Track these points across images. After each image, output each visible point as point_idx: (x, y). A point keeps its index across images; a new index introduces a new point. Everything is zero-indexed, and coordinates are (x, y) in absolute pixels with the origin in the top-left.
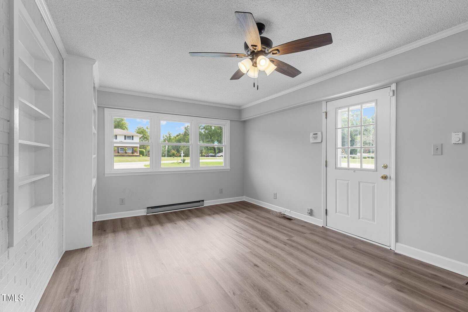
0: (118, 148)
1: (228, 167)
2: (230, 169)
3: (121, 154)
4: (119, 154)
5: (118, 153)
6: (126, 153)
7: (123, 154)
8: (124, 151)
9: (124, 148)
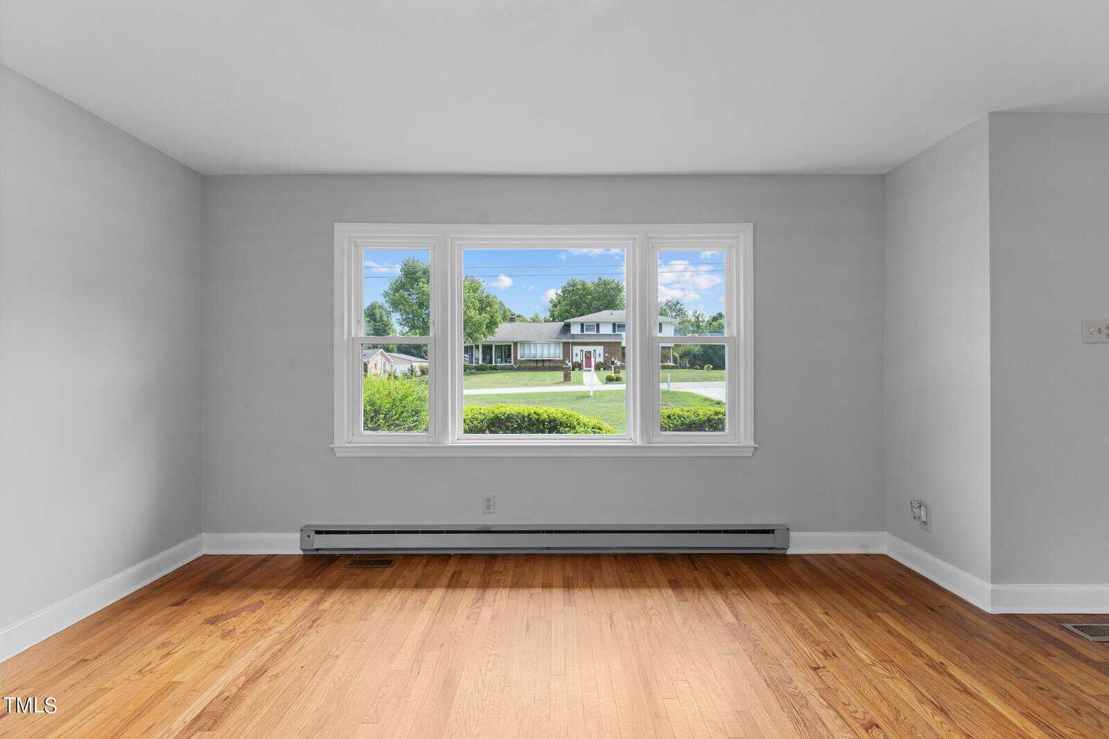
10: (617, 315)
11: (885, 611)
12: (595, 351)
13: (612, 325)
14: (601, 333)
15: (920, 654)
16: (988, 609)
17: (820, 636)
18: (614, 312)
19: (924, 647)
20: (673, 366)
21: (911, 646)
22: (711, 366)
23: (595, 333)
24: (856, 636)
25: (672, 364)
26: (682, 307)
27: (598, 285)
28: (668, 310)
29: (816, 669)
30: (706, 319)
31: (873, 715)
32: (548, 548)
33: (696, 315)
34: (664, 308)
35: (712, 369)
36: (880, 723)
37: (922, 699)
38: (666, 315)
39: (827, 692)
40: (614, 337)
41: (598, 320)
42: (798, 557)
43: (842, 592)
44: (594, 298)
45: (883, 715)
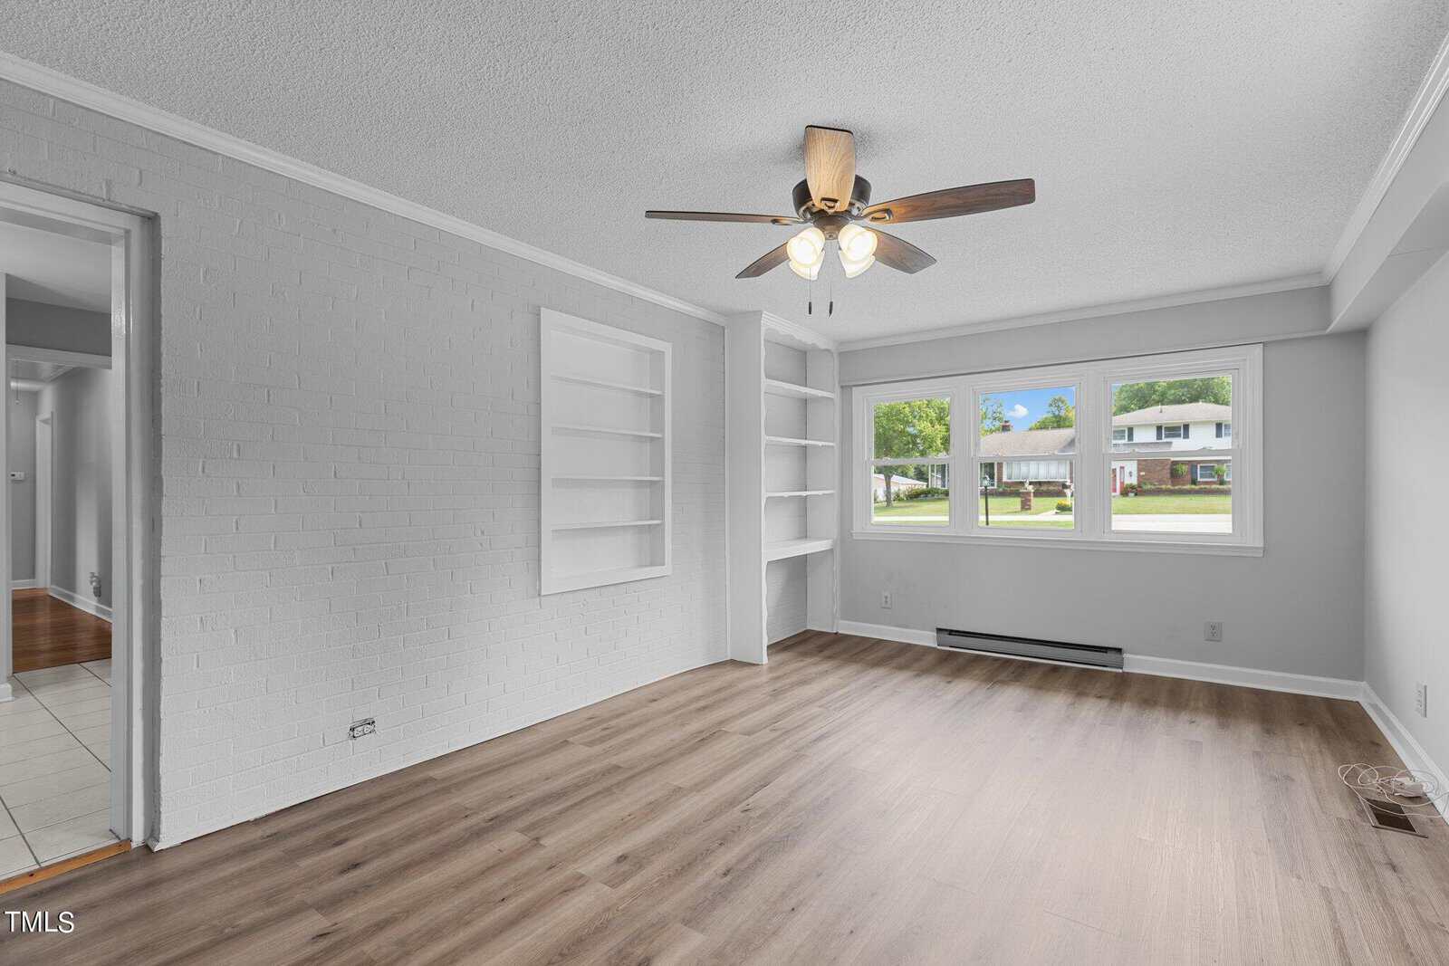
0: (1192, 466)
1: (1255, 540)
2: (1265, 550)
3: (1202, 486)
4: (1193, 487)
5: (1194, 482)
6: (1222, 483)
7: (1207, 486)
8: (1214, 477)
9: (1216, 465)
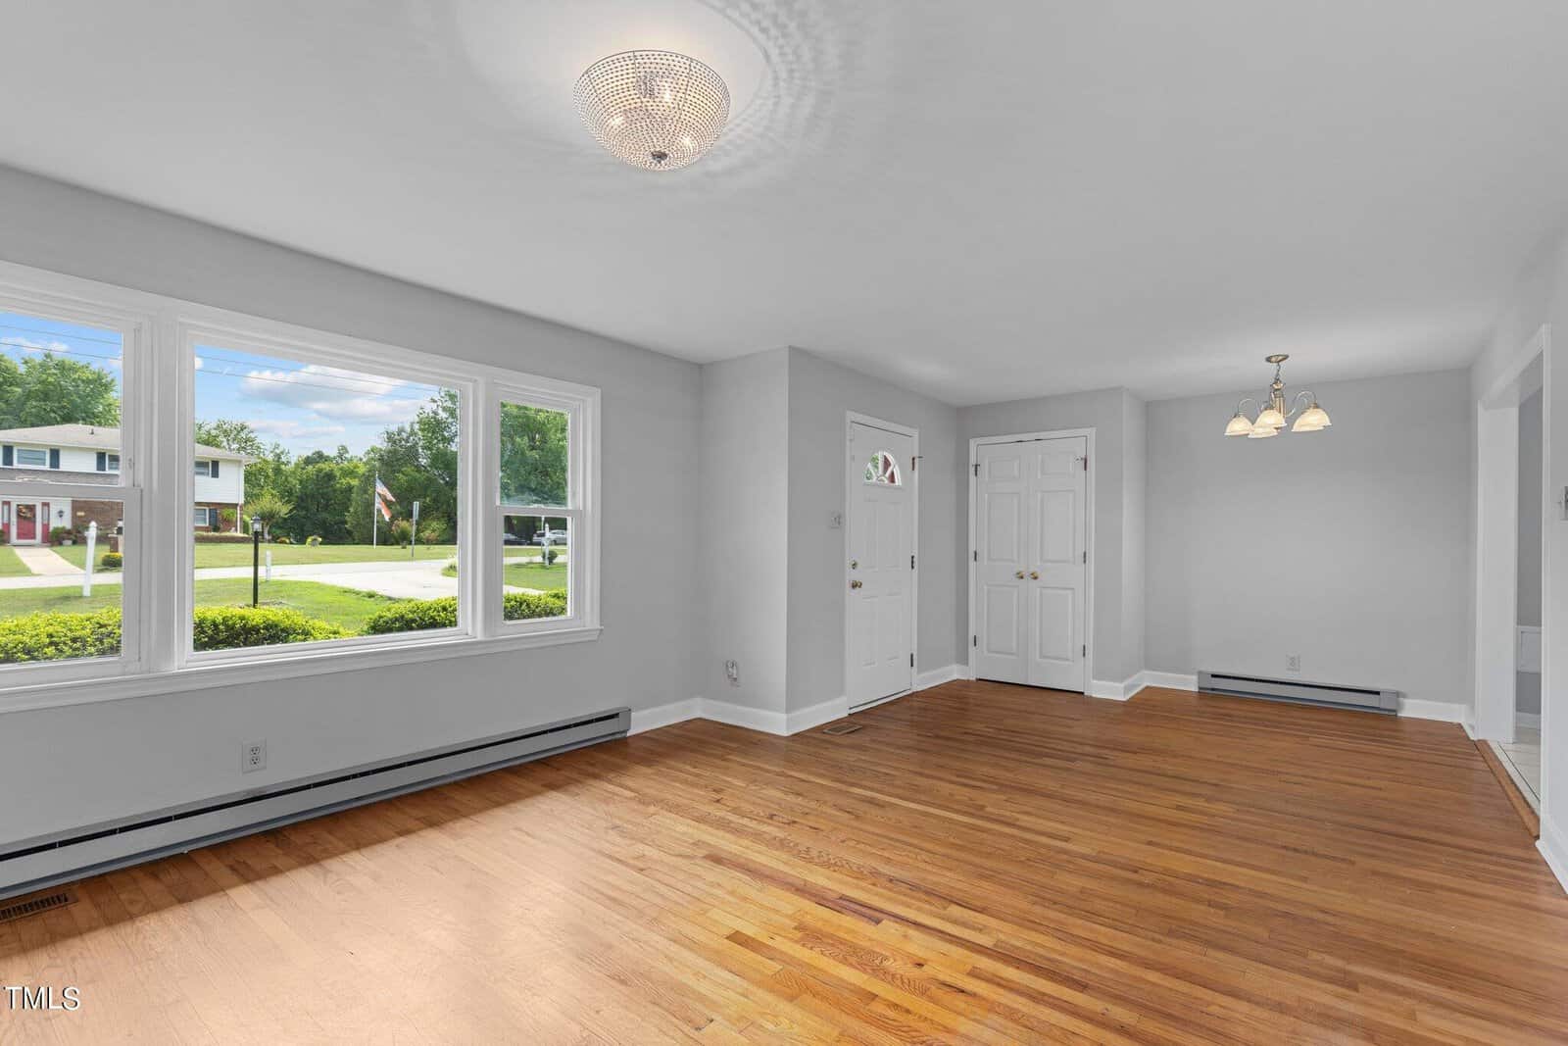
10: (108, 437)
11: (730, 754)
12: (46, 505)
13: (95, 456)
14: (63, 468)
15: (768, 771)
16: (785, 733)
17: (702, 782)
18: (96, 429)
19: (767, 767)
20: (242, 538)
21: (759, 768)
22: (320, 539)
23: (47, 467)
24: (725, 774)
25: (239, 534)
26: (251, 435)
27: (44, 367)
28: (221, 438)
29: (718, 801)
30: (294, 460)
31: (768, 811)
32: (358, 799)
33: (278, 451)
34: (214, 433)
35: (321, 544)
36: (775, 813)
37: (786, 793)
38: (218, 446)
39: (735, 811)
40: (100, 479)
41: (54, 442)
42: (638, 737)
43: (692, 751)
44: (28, 396)
45: (775, 809)
